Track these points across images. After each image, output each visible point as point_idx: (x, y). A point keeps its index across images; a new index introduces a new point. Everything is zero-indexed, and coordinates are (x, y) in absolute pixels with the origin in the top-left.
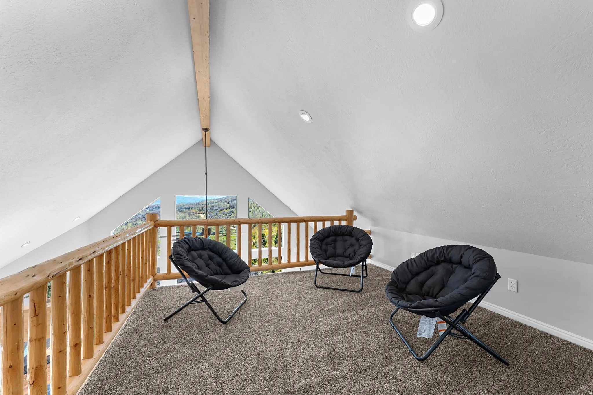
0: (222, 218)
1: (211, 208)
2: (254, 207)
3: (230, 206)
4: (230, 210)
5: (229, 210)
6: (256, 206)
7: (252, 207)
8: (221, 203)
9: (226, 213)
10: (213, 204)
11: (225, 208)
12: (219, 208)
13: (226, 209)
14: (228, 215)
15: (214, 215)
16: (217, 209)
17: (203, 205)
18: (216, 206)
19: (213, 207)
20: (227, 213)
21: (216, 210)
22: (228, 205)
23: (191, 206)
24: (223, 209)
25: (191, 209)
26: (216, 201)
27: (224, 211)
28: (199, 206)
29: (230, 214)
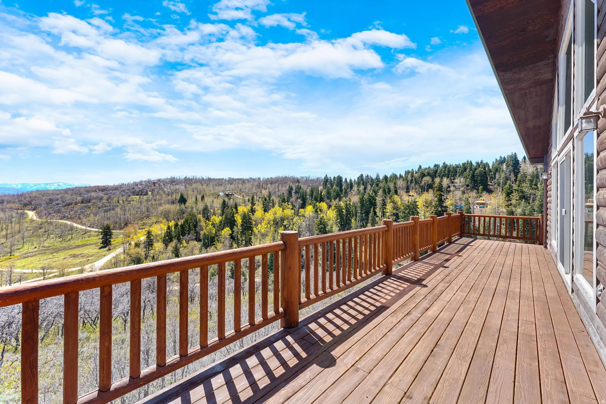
0: (69, 215)
1: (48, 201)
2: (123, 201)
3: (83, 200)
4: (83, 205)
5: (81, 205)
6: (126, 201)
7: (121, 202)
8: (66, 195)
9: (76, 209)
10: (52, 197)
11: (75, 202)
12: (63, 202)
13: (76, 204)
14: (79, 211)
15: (53, 212)
16: (60, 204)
17: (30, 197)
18: (57, 200)
19: (51, 200)
20: (79, 208)
21: (58, 204)
22: (79, 199)
23: (5, 198)
24: (71, 204)
25: (5, 203)
26: (58, 192)
27: (72, 206)
28: (23, 199)
29: (83, 211)
